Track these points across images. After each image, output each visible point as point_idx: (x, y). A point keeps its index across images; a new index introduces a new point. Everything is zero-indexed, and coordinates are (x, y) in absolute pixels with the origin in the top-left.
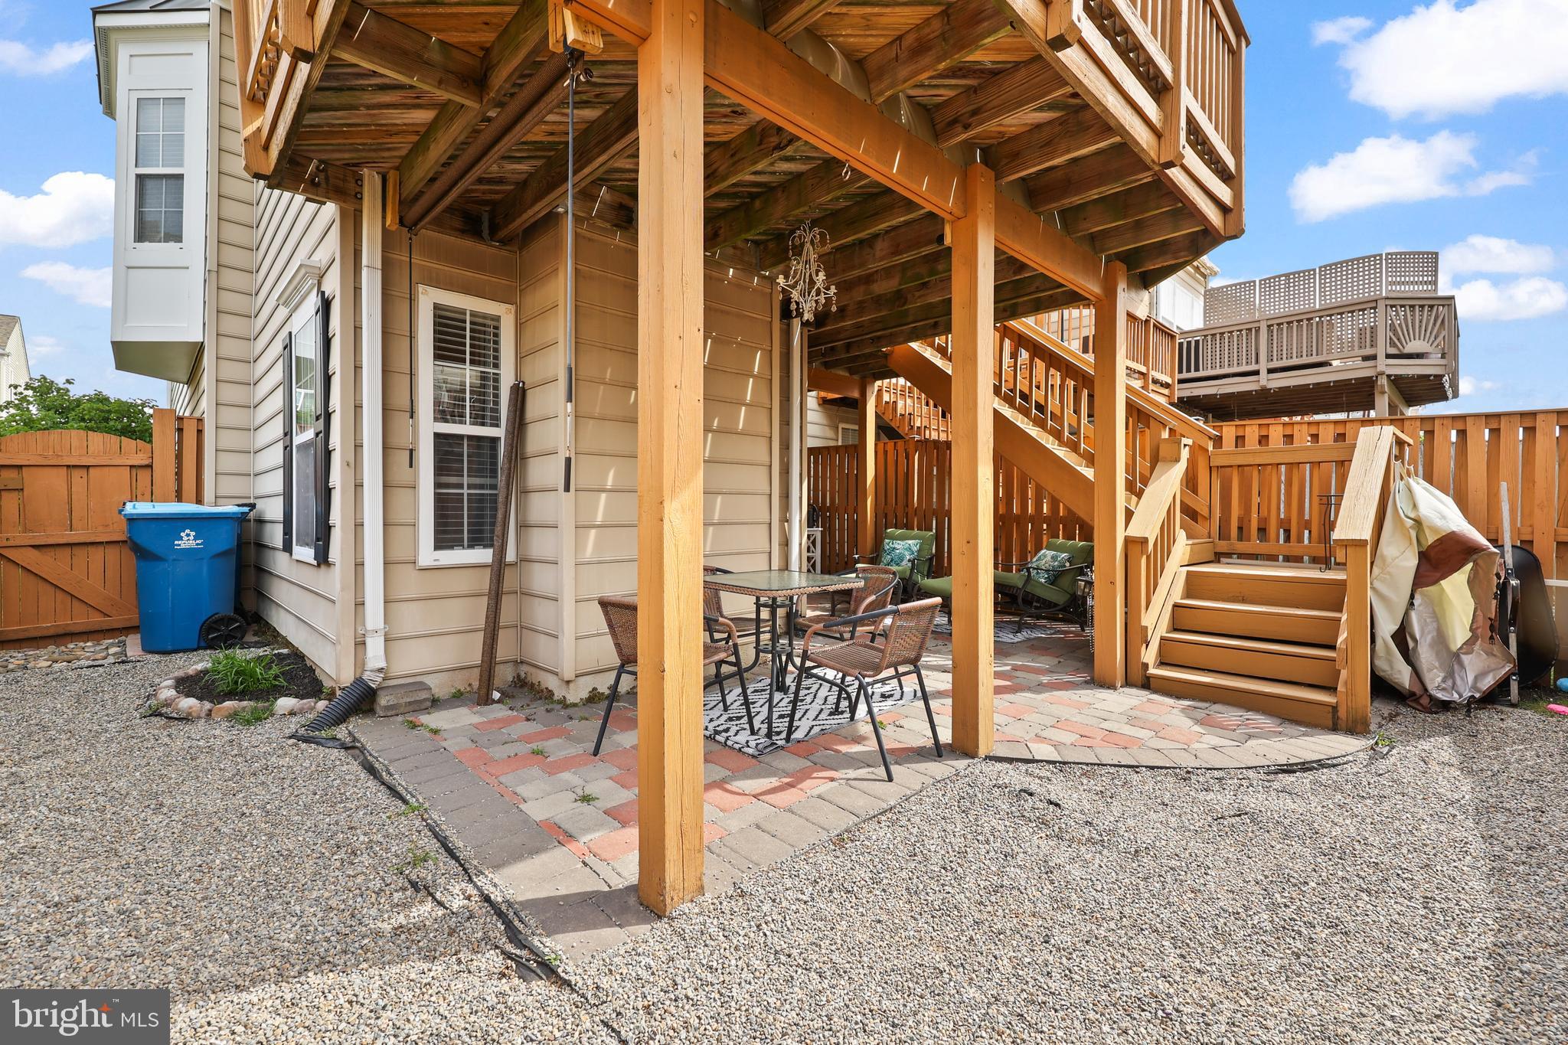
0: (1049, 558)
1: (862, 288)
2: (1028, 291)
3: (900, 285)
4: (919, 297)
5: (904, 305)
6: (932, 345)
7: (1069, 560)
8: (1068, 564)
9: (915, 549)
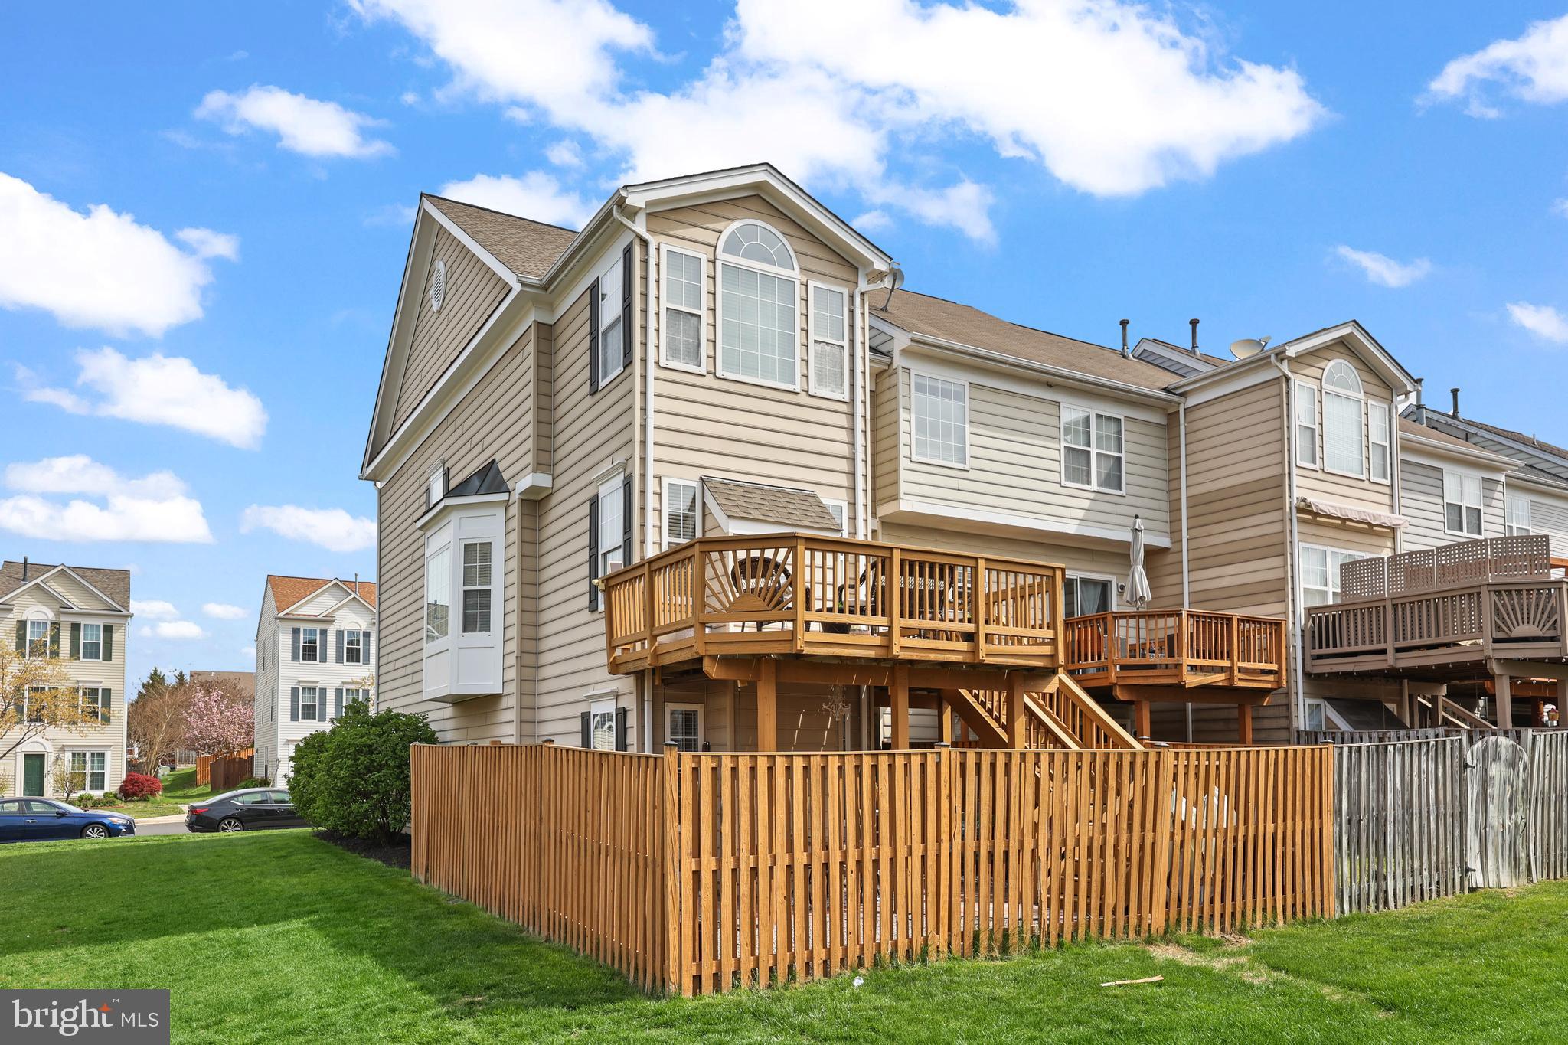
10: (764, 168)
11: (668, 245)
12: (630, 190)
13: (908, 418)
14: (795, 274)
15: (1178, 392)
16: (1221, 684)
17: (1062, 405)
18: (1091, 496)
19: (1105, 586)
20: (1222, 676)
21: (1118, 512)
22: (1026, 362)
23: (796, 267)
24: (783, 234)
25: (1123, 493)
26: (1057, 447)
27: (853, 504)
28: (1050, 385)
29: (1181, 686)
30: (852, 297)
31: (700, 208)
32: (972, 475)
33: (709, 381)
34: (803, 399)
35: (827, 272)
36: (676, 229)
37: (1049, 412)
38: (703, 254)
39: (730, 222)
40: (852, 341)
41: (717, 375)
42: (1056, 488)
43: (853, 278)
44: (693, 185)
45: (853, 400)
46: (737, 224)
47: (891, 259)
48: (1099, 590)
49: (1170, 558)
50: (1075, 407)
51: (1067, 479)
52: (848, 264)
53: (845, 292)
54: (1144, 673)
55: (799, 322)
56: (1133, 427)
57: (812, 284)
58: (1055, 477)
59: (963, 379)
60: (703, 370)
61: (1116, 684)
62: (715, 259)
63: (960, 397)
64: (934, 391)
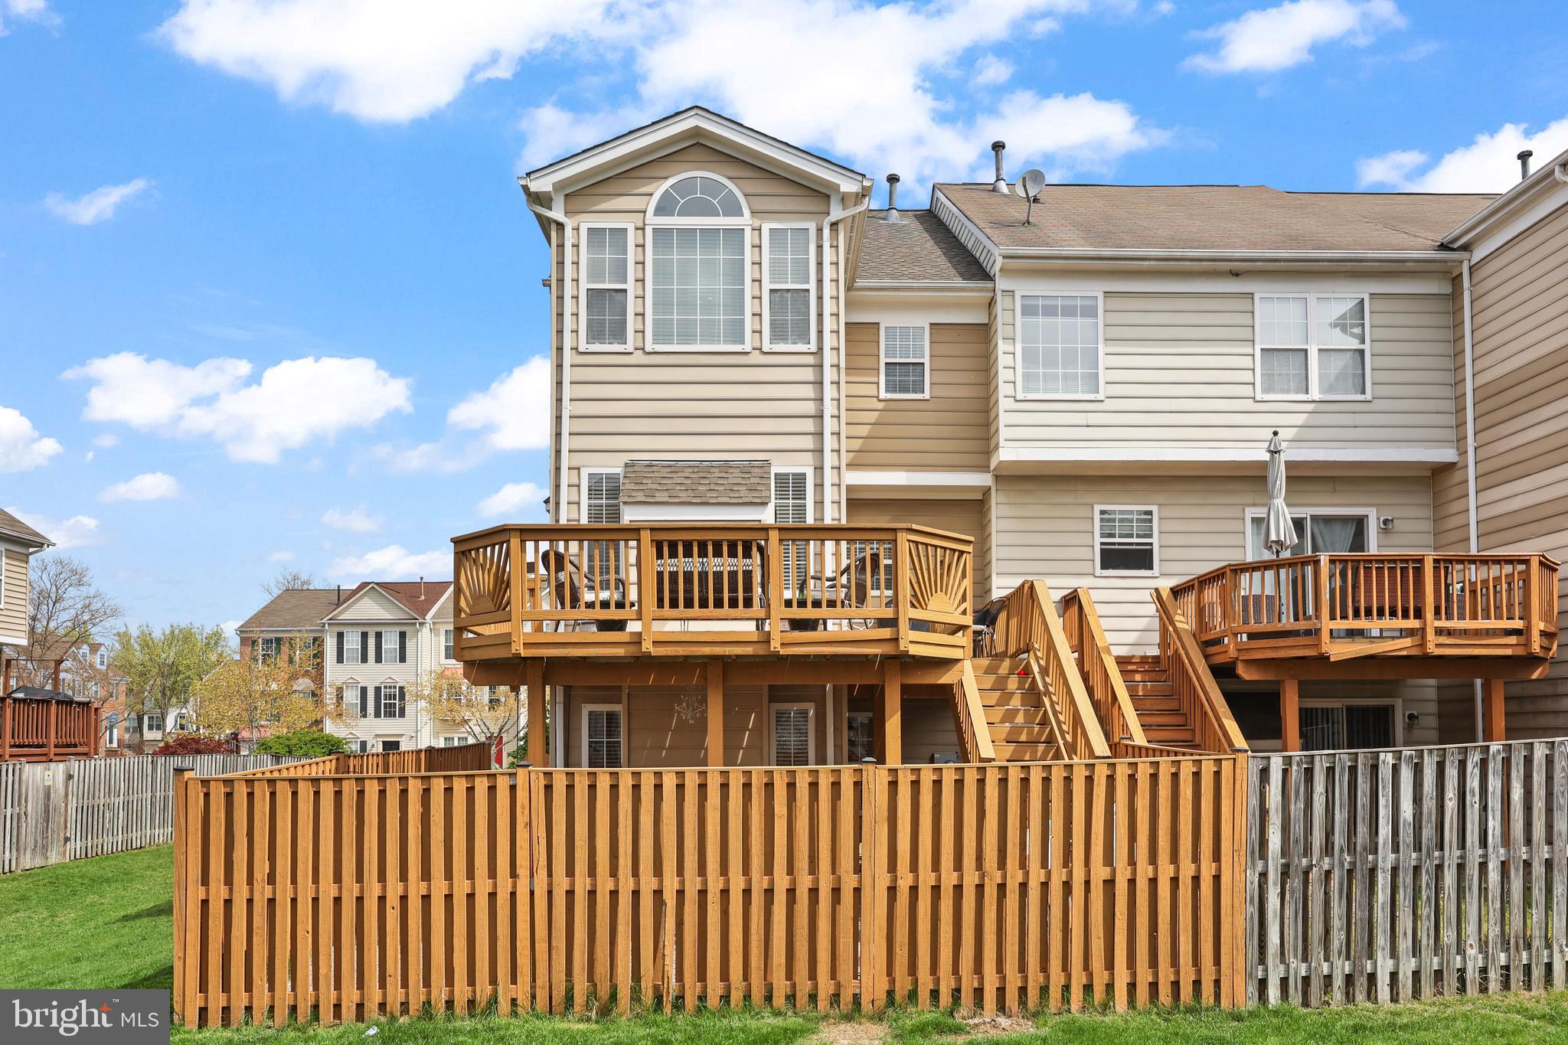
10: (692, 113)
11: (587, 222)
12: (533, 176)
13: (1010, 348)
14: (745, 220)
15: (1456, 245)
16: (1404, 653)
17: (1257, 297)
18: (1310, 407)
19: (1360, 523)
20: (1407, 642)
21: (1358, 423)
22: (1178, 253)
23: (746, 212)
24: (730, 178)
25: (1368, 396)
26: (1250, 351)
27: (819, 469)
28: (1236, 274)
29: (1324, 658)
30: (820, 230)
31: (626, 175)
32: (1109, 405)
33: (638, 358)
34: (756, 358)
35: (789, 208)
36: (600, 204)
37: (1236, 309)
38: (629, 224)
39: (663, 181)
40: (820, 281)
41: (647, 350)
42: (1249, 405)
43: (823, 209)
44: (607, 153)
45: (820, 349)
46: (671, 181)
47: (864, 176)
48: (1351, 530)
49: (1457, 477)
50: (1279, 295)
51: (1265, 391)
52: (819, 194)
53: (812, 226)
54: (1272, 642)
55: (749, 272)
56: (1381, 305)
57: (766, 227)
58: (1247, 390)
59: (1095, 289)
60: (629, 347)
61: (1237, 658)
62: (645, 225)
63: (1090, 312)
64: (1050, 311)
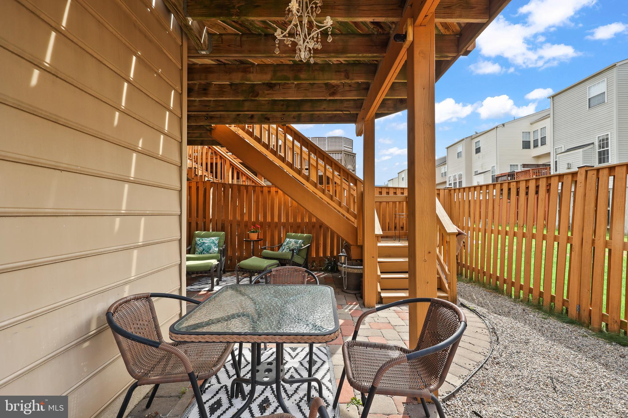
0: (293, 243)
1: (240, 75)
2: (319, 109)
3: (272, 79)
4: (268, 94)
5: (256, 97)
6: (243, 129)
7: (303, 243)
8: (303, 245)
9: (217, 242)
